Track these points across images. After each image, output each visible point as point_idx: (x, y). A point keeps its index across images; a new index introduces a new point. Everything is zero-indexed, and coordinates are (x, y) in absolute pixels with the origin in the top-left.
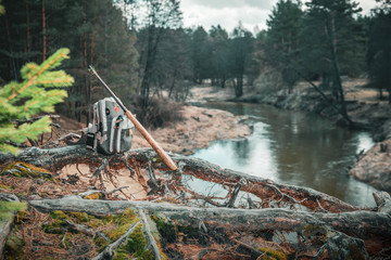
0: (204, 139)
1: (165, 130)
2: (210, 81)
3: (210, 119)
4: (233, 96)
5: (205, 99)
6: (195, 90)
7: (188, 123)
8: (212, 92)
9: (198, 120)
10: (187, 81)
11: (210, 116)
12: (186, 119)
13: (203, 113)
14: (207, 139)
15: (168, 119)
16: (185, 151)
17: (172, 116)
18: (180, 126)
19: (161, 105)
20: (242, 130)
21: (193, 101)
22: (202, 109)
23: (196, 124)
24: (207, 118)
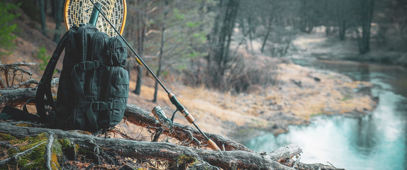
0: (305, 112)
1: (251, 96)
2: (323, 29)
3: (317, 85)
4: (356, 53)
5: (314, 55)
6: (301, 42)
7: (285, 88)
8: (324, 46)
9: (299, 84)
10: (289, 28)
11: (317, 80)
12: (283, 83)
13: (309, 76)
14: (311, 113)
15: (257, 81)
16: (275, 127)
17: (263, 77)
18: (272, 92)
19: (247, 62)
20: (362, 102)
21: (295, 57)
22: (307, 69)
23: (295, 91)
24: (312, 82)
